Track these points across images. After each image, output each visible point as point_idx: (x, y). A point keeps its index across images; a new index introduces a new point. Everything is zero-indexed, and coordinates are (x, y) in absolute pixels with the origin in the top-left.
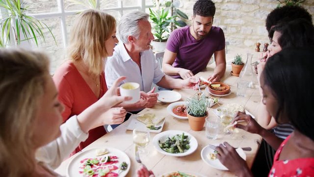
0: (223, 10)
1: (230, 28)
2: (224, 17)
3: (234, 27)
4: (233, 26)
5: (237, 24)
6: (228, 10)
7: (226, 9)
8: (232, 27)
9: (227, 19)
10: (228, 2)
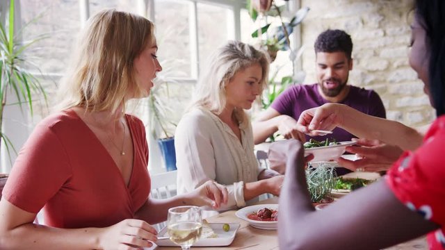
0: (392, 82)
1: (408, 114)
2: (394, 94)
3: (418, 111)
4: (415, 109)
5: (422, 105)
6: (400, 82)
7: (398, 80)
8: (412, 112)
9: (401, 98)
10: (398, 67)
